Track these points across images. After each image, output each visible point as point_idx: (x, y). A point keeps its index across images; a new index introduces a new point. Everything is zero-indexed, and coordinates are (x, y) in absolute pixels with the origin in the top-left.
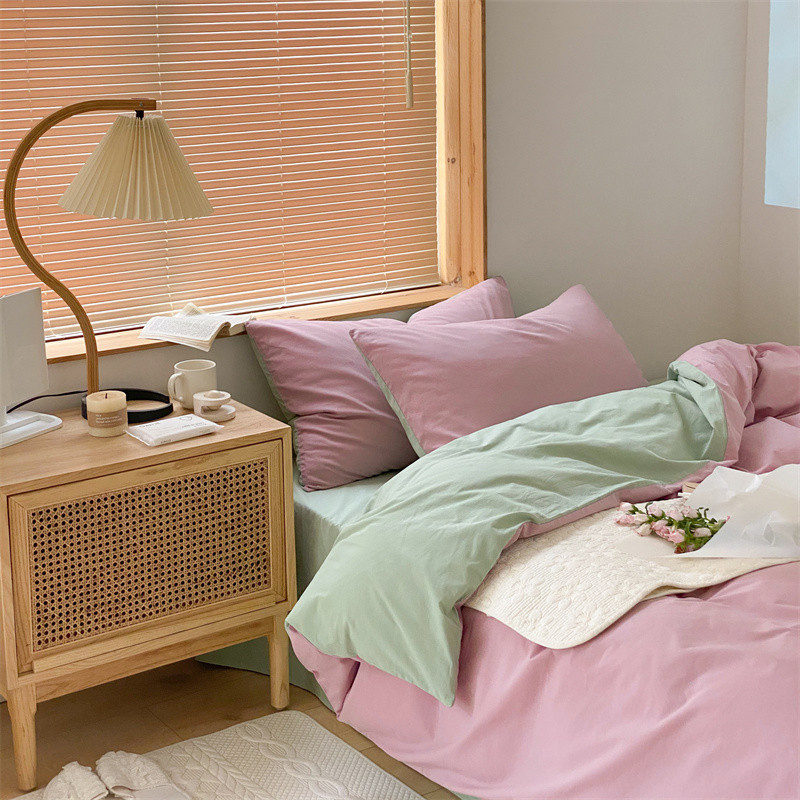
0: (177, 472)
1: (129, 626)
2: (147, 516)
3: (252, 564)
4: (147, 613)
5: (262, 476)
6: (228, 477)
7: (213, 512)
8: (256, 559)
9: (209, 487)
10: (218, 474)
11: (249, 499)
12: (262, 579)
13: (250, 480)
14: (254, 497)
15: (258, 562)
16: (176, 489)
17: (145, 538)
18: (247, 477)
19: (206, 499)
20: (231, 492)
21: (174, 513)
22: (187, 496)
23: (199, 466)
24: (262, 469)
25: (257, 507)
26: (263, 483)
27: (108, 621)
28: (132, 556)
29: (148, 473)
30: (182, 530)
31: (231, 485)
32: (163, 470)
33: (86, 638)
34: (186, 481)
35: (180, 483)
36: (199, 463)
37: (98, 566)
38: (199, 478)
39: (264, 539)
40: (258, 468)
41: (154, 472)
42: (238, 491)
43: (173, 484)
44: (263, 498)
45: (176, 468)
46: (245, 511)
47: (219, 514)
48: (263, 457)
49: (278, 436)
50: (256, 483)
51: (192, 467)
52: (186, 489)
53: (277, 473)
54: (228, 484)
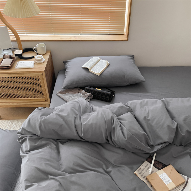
1: (13, 99)
2: (11, 82)
3: (39, 94)
4: (17, 97)
5: (38, 79)
6: (30, 78)
7: (27, 84)
8: (40, 93)
9: (25, 79)
10: (27, 77)
11: (36, 83)
12: (42, 96)
13: (35, 80)
14: (37, 83)
15: (41, 94)
16: (18, 78)
17: (13, 86)
19: (25, 81)
25: (38, 84)
26: (39, 81)
27: (8, 97)
28: (11, 88)
29: (10, 75)
32: (13, 75)
33: (4, 99)
36: (22, 75)
37: (3, 88)
38: (22, 77)
39: (41, 90)
40: (37, 78)
41: (11, 75)
42: (33, 81)
43: (16, 78)
44: (39, 83)
45: (16, 75)
46: (35, 85)
47: (29, 84)
48: (38, 76)
49: (41, 72)
50: (37, 80)
51: (20, 75)
52: (20, 79)
53: (42, 79)
54: (30, 80)
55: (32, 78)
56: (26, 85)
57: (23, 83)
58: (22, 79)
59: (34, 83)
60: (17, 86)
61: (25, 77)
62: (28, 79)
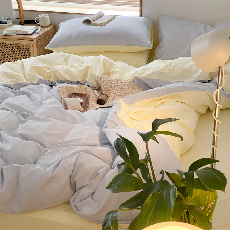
0: (6, 41)
5: (29, 49)
6: (19, 46)
7: (17, 54)
10: (17, 45)
11: (26, 53)
13: (25, 49)
14: (27, 53)
18: (25, 48)
19: (14, 50)
20: (21, 50)
21: (7, 51)
22: (9, 48)
23: (12, 41)
24: (28, 47)
25: (28, 56)
26: (29, 50)
30: (9, 55)
31: (21, 49)
34: (9, 44)
35: (7, 44)
36: (11, 41)
38: (12, 44)
40: (28, 46)
42: (22, 50)
43: (6, 44)
44: (29, 54)
46: (25, 56)
47: (18, 55)
48: (28, 44)
49: (32, 40)
50: (27, 50)
51: (10, 41)
52: (9, 46)
53: (32, 49)
54: (20, 48)
55: (22, 47)
56: (14, 56)
57: (12, 52)
58: (12, 47)
59: (24, 53)
60: (5, 55)
61: (15, 45)
62: (18, 47)
